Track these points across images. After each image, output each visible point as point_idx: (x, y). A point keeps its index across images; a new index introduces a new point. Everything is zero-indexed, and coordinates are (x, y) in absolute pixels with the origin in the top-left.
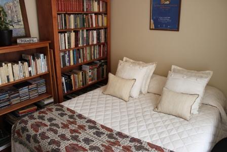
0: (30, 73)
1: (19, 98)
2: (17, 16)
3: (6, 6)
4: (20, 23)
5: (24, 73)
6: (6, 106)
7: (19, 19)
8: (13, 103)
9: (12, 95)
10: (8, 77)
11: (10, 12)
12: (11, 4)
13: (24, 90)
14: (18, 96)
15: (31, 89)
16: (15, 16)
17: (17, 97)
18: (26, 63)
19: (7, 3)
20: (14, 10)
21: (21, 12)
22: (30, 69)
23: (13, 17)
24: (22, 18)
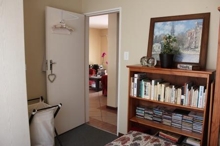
0: (182, 101)
1: (170, 121)
2: (195, 42)
3: (187, 33)
4: (196, 49)
5: (176, 99)
6: (157, 121)
7: (197, 45)
8: (164, 123)
9: (165, 115)
10: (159, 95)
11: (189, 38)
12: (193, 30)
13: (178, 117)
14: (171, 119)
15: (185, 120)
16: (194, 43)
17: (169, 119)
18: (180, 90)
19: (190, 30)
20: (194, 36)
21: (201, 38)
22: (183, 97)
23: (191, 43)
24: (200, 45)
